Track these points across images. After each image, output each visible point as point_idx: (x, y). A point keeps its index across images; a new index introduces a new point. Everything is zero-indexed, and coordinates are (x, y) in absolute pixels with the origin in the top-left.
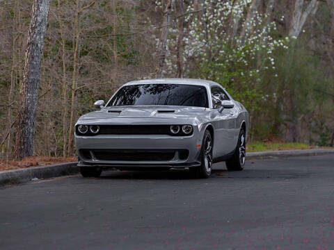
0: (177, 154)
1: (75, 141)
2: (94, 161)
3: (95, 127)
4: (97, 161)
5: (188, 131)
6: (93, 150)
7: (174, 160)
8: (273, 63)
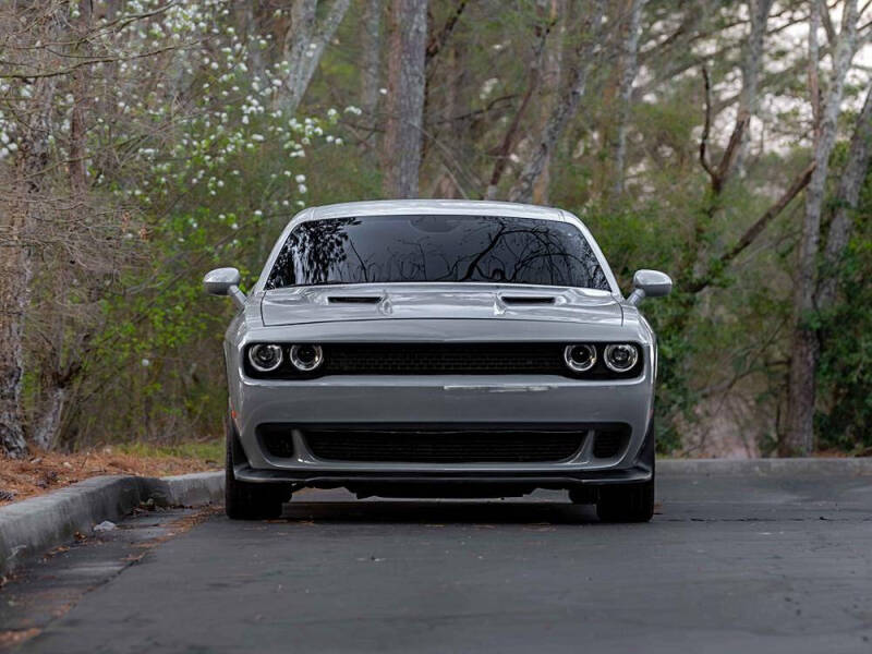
0: (590, 440)
1: (242, 395)
2: (304, 462)
6: (303, 427)
7: (582, 458)
8: (303, 189)
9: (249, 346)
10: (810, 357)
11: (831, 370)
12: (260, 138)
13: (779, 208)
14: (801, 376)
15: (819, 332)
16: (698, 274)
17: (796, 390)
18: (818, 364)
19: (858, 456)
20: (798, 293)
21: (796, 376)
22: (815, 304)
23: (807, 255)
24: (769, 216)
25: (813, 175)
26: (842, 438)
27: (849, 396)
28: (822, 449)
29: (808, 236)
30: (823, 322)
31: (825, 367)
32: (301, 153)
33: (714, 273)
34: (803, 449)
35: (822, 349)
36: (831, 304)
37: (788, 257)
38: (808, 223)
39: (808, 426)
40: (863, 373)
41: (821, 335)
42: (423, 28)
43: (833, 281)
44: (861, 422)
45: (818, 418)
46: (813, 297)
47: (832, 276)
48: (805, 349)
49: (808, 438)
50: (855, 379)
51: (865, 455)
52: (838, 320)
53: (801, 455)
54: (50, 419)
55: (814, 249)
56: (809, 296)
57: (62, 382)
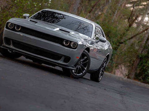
0: (63, 58)
1: (4, 31)
3: (18, 26)
4: (13, 48)
5: (74, 46)
6: (13, 40)
7: (61, 61)
8: (50, 2)
9: (8, 23)
10: (138, 62)
11: (141, 65)
13: (140, 33)
14: (135, 65)
16: (122, 41)
17: (133, 67)
18: (139, 63)
19: (141, 82)
20: (139, 50)
21: (134, 64)
22: (142, 53)
23: (143, 43)
24: (138, 34)
25: (148, 29)
26: (139, 78)
27: (143, 71)
28: (135, 79)
29: (144, 40)
30: (142, 56)
31: (140, 64)
33: (125, 42)
34: (131, 78)
35: (140, 61)
36: (145, 53)
37: (140, 43)
38: (145, 38)
39: (134, 74)
40: (146, 67)
41: (141, 58)
43: (146, 49)
44: (143, 76)
45: (136, 73)
47: (146, 48)
48: (137, 60)
49: (133, 76)
50: (144, 68)
51: (142, 82)
52: (145, 57)
53: (131, 79)
55: (144, 43)
56: (141, 51)
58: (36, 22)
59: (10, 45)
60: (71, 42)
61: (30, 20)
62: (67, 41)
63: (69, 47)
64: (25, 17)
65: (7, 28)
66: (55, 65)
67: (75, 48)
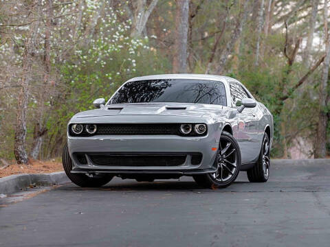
0: (188, 158)
1: (68, 142)
2: (91, 166)
3: (91, 126)
4: (94, 167)
5: (201, 131)
7: (186, 165)
8: (134, 65)
9: (71, 125)
10: (325, 123)
12: (121, 46)
13: (313, 70)
14: (321, 129)
15: (327, 114)
16: (285, 94)
17: (320, 134)
18: (327, 125)
20: (321, 101)
21: (319, 130)
22: (326, 104)
23: (323, 87)
24: (309, 73)
25: (325, 59)
29: (324, 80)
32: (133, 52)
33: (289, 94)
34: (322, 155)
35: (329, 120)
37: (317, 88)
38: (324, 75)
39: (324, 147)
41: (329, 115)
42: (188, 8)
45: (327, 144)
46: (326, 102)
48: (323, 120)
49: (324, 151)
53: (321, 158)
54: (37, 148)
55: (326, 85)
56: (324, 101)
57: (41, 134)
58: (121, 109)
59: (86, 163)
60: (193, 125)
61: (109, 109)
62: (186, 126)
63: (193, 134)
64: (98, 106)
65: (72, 134)
66: (178, 176)
67: (205, 134)
